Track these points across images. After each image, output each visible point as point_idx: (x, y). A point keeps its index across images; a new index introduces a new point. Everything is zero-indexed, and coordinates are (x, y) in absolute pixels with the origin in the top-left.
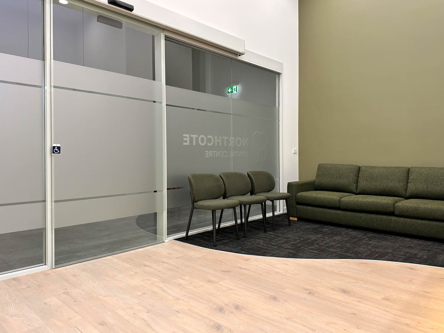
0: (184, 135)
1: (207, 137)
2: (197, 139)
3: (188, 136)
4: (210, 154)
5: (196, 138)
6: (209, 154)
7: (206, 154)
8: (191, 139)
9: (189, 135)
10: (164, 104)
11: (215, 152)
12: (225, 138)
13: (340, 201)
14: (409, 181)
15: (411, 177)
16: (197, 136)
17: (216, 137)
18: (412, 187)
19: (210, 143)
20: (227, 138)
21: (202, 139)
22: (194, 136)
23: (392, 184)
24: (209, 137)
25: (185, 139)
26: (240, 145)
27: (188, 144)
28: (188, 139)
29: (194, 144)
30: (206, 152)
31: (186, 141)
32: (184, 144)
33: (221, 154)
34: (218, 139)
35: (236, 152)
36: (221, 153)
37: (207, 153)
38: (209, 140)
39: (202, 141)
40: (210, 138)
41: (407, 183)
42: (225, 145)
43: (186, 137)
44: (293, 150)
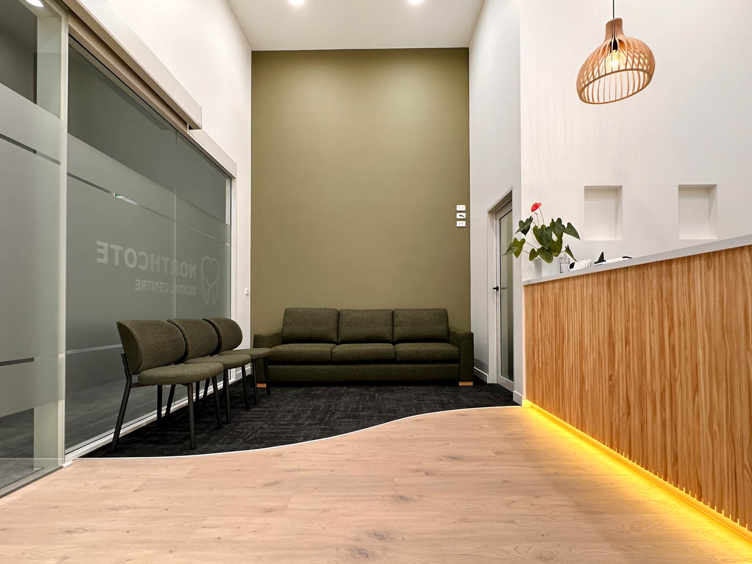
0: (99, 243)
1: (138, 254)
2: (121, 254)
3: (105, 245)
4: (143, 286)
5: (120, 251)
6: (141, 285)
7: (136, 285)
8: (111, 252)
9: (107, 244)
10: (63, 169)
11: (151, 282)
12: (166, 259)
13: (332, 353)
14: (395, 324)
15: (396, 320)
16: (121, 248)
17: (152, 255)
18: (399, 331)
19: (143, 266)
20: (169, 260)
21: (131, 256)
22: (117, 248)
23: (379, 329)
24: (141, 253)
25: (99, 251)
26: (185, 276)
27: (105, 261)
28: (105, 252)
29: (117, 263)
30: (137, 280)
31: (102, 256)
32: (99, 260)
33: (160, 287)
34: (155, 259)
35: (181, 286)
36: (159, 285)
37: (137, 282)
38: (141, 260)
39: (131, 261)
40: (143, 256)
41: (393, 327)
42: (166, 272)
43: (102, 248)
44: (246, 290)
